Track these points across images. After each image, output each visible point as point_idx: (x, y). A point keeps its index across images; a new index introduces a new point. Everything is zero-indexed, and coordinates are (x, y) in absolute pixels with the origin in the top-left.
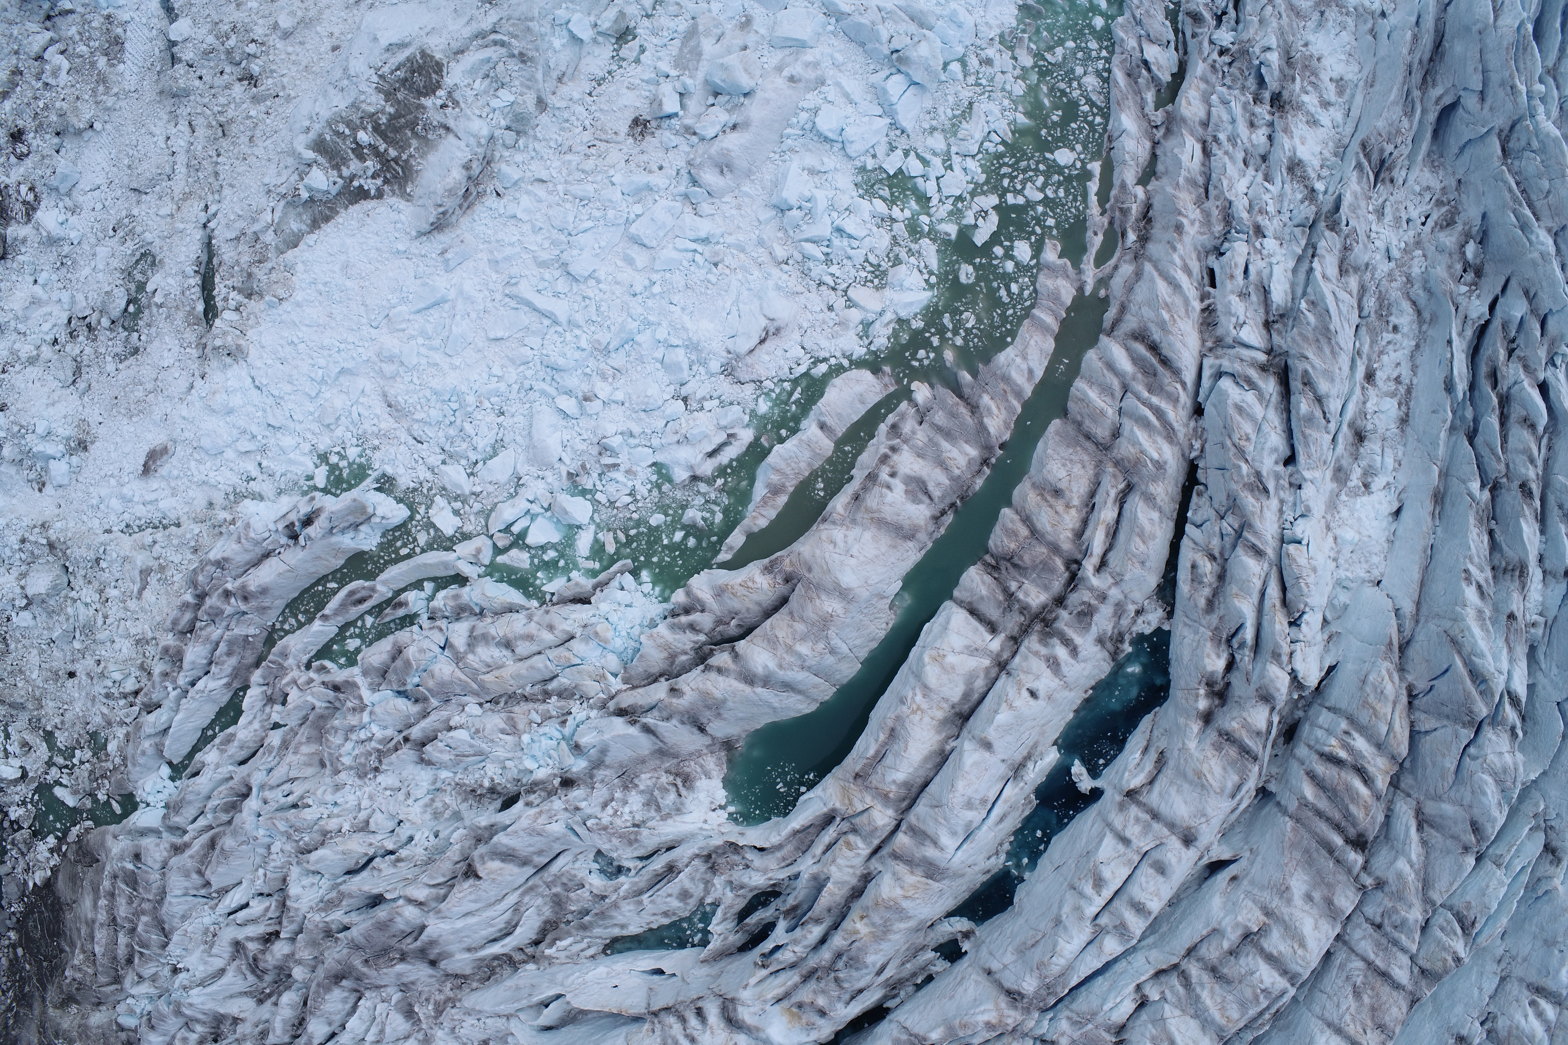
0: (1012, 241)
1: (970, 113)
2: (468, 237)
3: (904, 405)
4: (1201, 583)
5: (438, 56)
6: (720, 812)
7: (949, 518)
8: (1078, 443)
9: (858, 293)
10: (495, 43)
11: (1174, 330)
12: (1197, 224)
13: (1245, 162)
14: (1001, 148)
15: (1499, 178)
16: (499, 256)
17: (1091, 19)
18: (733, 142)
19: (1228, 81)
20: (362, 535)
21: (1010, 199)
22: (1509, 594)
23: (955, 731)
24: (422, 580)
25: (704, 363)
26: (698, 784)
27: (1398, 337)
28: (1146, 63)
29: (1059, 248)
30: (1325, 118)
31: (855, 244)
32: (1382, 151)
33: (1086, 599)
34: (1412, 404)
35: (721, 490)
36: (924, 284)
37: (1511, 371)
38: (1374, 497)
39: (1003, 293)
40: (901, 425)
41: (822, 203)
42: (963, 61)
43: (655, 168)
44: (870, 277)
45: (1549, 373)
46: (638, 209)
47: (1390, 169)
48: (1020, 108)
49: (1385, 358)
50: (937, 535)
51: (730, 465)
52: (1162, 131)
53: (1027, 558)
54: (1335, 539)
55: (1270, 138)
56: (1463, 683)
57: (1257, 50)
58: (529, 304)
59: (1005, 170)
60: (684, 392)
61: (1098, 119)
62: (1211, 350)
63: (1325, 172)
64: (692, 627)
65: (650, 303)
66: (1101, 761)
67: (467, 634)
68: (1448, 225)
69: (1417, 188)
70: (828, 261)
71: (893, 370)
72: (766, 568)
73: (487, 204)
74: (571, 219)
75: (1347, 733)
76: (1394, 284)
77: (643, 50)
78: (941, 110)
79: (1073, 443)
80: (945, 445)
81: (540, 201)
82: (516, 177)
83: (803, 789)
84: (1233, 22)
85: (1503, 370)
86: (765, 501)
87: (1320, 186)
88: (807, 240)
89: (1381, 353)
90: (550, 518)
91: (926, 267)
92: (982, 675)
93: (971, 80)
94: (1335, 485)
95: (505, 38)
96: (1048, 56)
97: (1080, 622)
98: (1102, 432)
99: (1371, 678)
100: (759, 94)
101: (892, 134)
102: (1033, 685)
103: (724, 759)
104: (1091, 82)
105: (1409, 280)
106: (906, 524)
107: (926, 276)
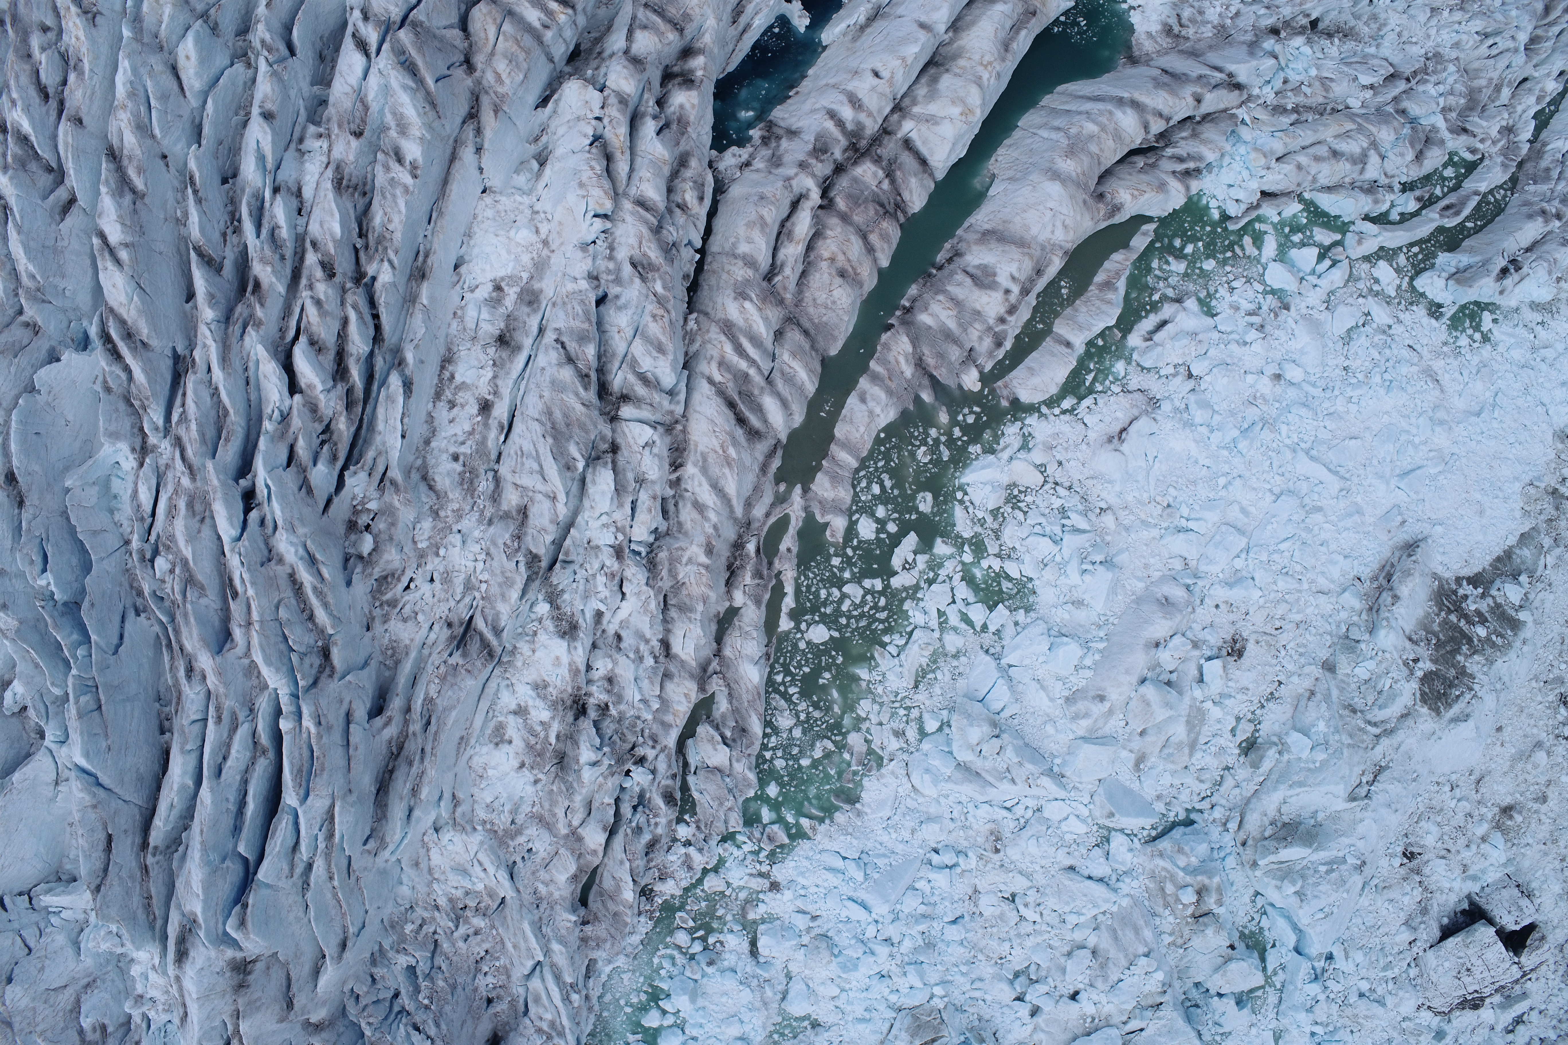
0: (877, 538)
1: (917, 676)
2: (1384, 537)
3: (988, 368)
4: (695, 182)
5: (1425, 710)
6: (1135, 4)
7: (940, 258)
8: (816, 327)
9: (1034, 479)
10: (1375, 725)
11: (724, 436)
12: (684, 560)
13: (619, 638)
14: (886, 639)
15: (337, 620)
16: (1357, 518)
17: (780, 793)
18: (1160, 628)
19: (640, 725)
20: (1453, 263)
21: (878, 584)
22: (357, 160)
23: (942, 50)
24: (1401, 222)
25: (1176, 410)
26: (1159, 27)
27: (453, 449)
28: (725, 744)
29: (828, 533)
30: (524, 694)
31: (1038, 529)
32: (465, 655)
33: (820, 165)
34: (436, 381)
35: (1154, 290)
36: (969, 490)
37: (332, 404)
38: (490, 276)
39: (888, 483)
40: (992, 346)
41: (1073, 569)
42: (923, 734)
43: (1223, 606)
44: (1022, 496)
45: (288, 402)
46: (1239, 563)
47: (452, 638)
48: (864, 684)
49: (467, 427)
50: (955, 240)
51: (1148, 312)
52: (711, 669)
53: (872, 212)
54: (537, 231)
55: (589, 668)
56: (426, 63)
57: (606, 762)
58: (1330, 470)
59: (883, 615)
60: (1191, 384)
61: (779, 678)
62: (677, 422)
63: (531, 627)
64: (1181, 160)
65: (1226, 468)
66: (777, 30)
67: (1368, 166)
68: (386, 577)
69: (420, 617)
70: (1063, 511)
71: (999, 402)
72: (1119, 209)
73: (1368, 570)
74: (1297, 553)
75: (546, 27)
76: (456, 506)
77: (1233, 731)
78: (948, 676)
79: (822, 327)
80: (952, 324)
81: (1323, 573)
82: (1346, 594)
83: (1063, 19)
84: (626, 797)
85: (340, 407)
86: (1118, 274)
87: (543, 608)
88: (1084, 531)
89: (471, 433)
90: (1299, 271)
91: (966, 508)
92: (920, 98)
93: (915, 713)
94: (537, 286)
95: (1369, 728)
96: (830, 746)
97: (825, 143)
98: (794, 336)
99: (521, 77)
100: (1134, 679)
101: (998, 649)
102: (877, 81)
103: (1135, 49)
104: (785, 721)
105: (435, 514)
106: (994, 244)
107: (966, 498)
